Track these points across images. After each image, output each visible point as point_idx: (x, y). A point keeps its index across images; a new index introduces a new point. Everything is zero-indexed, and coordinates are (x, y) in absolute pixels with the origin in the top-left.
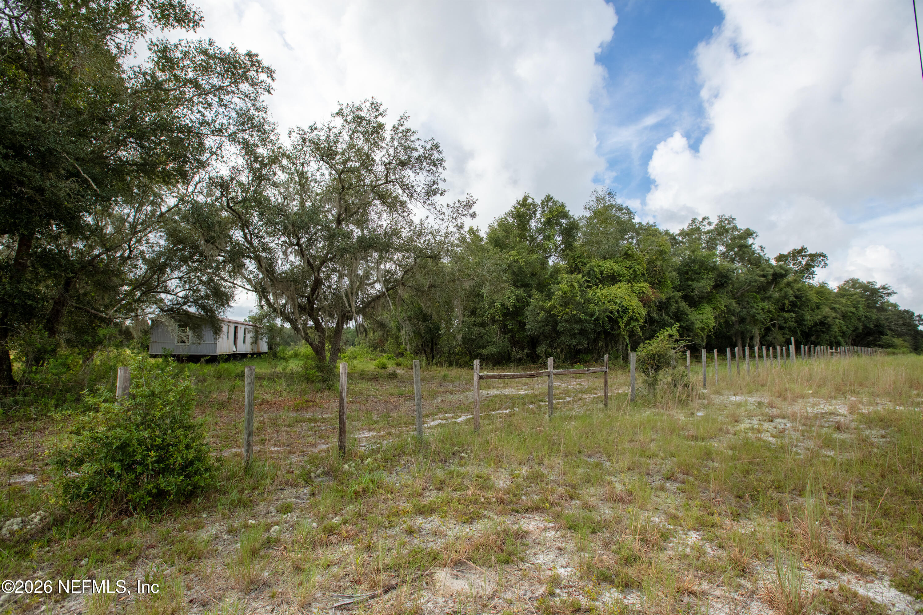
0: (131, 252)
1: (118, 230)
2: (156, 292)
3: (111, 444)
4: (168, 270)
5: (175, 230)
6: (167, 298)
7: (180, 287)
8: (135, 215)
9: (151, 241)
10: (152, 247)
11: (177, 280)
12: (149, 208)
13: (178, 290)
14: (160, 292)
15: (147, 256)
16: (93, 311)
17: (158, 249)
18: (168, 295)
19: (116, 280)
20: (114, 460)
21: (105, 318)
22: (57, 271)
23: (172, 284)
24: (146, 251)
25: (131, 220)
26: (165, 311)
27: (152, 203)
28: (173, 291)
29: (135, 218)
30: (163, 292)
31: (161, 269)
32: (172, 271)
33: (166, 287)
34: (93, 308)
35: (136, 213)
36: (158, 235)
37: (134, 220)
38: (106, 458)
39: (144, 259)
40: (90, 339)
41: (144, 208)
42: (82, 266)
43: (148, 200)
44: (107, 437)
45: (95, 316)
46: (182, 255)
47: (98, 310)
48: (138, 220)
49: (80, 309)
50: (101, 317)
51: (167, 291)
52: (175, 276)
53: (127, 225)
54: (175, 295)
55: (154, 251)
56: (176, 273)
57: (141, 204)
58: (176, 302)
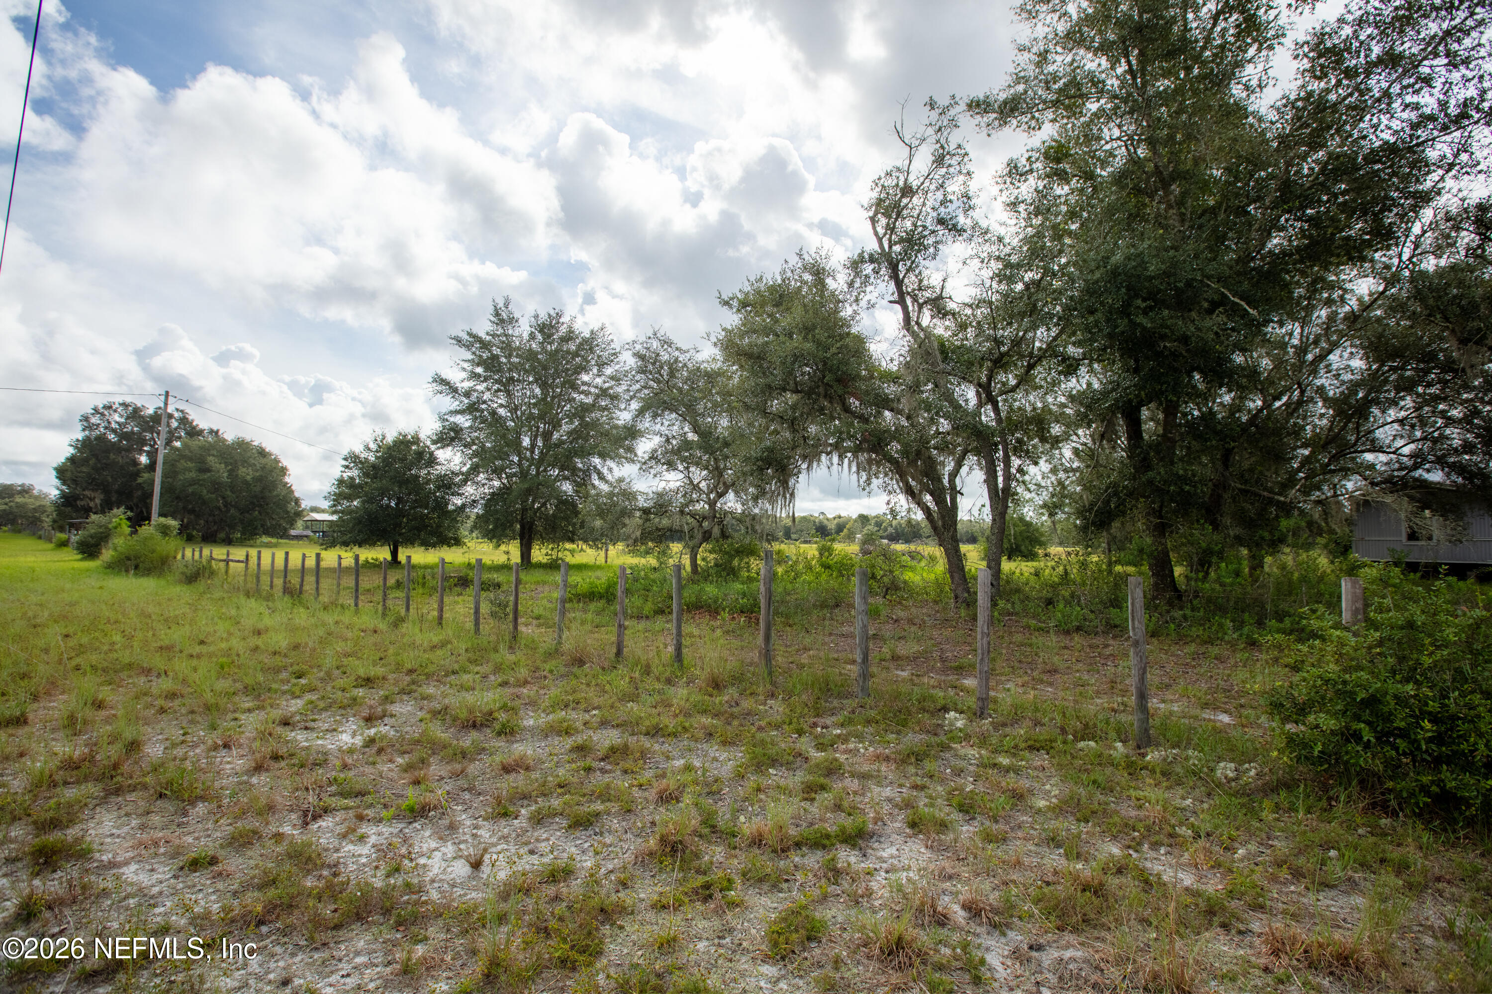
0: (1302, 392)
1: (1279, 363)
2: (1356, 452)
3: (1352, 694)
4: (1375, 411)
5: (1380, 336)
6: (1377, 459)
7: (1402, 437)
8: (1302, 331)
9: (1334, 367)
10: (1337, 376)
11: (1396, 426)
12: (1324, 313)
13: (1399, 443)
14: (1363, 452)
15: (1331, 393)
16: (1265, 494)
17: (1347, 377)
18: (1381, 455)
19: (1289, 441)
20: (1358, 718)
21: (1285, 503)
22: (1214, 442)
23: (1384, 434)
24: (1327, 384)
25: (1295, 342)
26: (1377, 484)
27: (1329, 302)
28: (1389, 447)
29: (1302, 335)
30: (1369, 451)
31: (1362, 411)
32: (1383, 412)
33: (1373, 441)
34: (1265, 489)
35: (1302, 327)
36: (1346, 355)
37: (1301, 340)
38: (1345, 712)
39: (1326, 400)
40: (1266, 535)
41: (1315, 315)
42: (1242, 429)
43: (1320, 300)
44: (1345, 682)
45: (1271, 502)
46: (1401, 377)
47: (1271, 491)
48: (1308, 338)
49: (1247, 491)
50: (1279, 501)
51: (1376, 448)
52: (1389, 420)
53: (1291, 351)
54: (1394, 453)
55: (1343, 383)
56: (1393, 414)
57: (1309, 309)
58: (1397, 466)
